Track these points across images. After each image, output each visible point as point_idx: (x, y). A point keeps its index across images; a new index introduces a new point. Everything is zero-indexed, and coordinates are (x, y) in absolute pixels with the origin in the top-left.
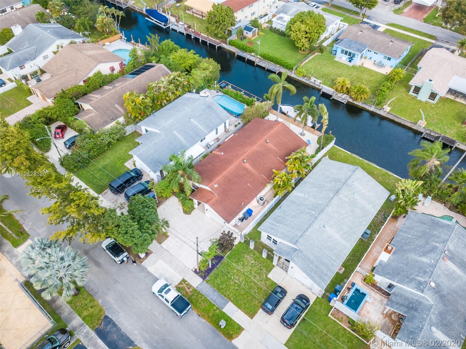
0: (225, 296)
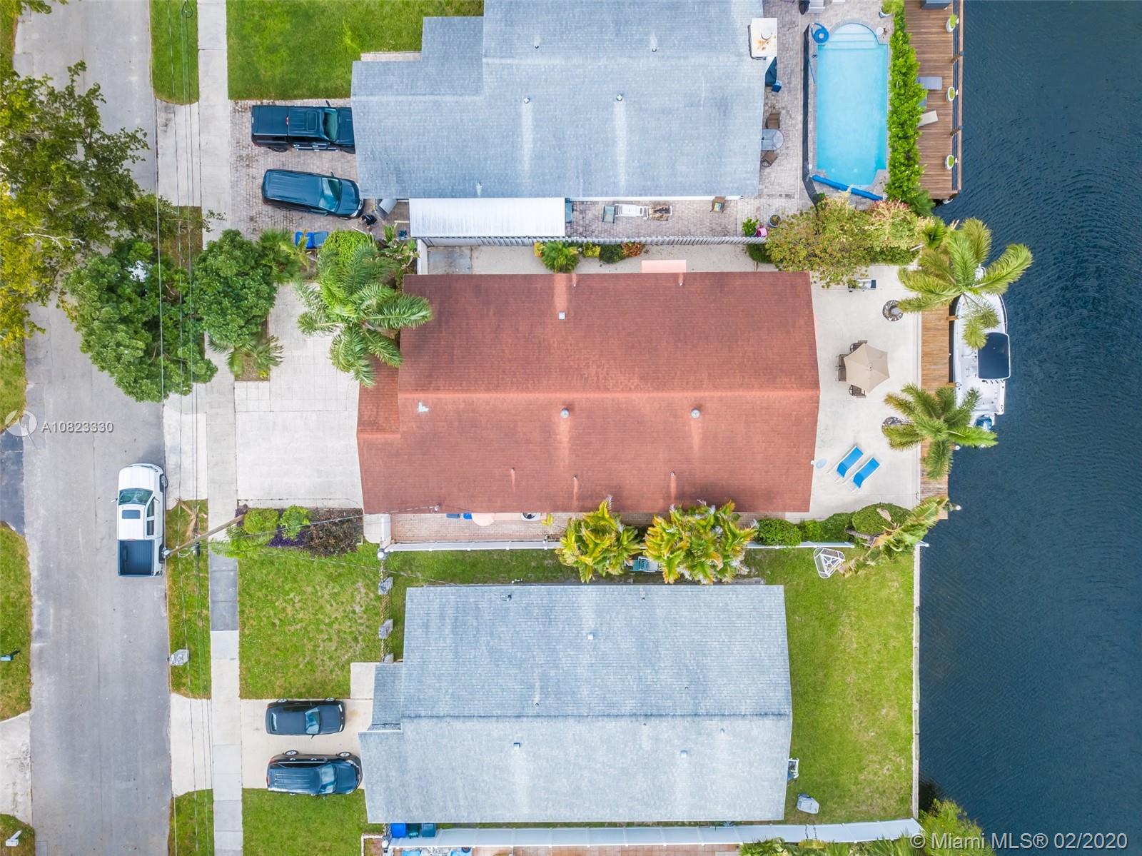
0: (242, 612)
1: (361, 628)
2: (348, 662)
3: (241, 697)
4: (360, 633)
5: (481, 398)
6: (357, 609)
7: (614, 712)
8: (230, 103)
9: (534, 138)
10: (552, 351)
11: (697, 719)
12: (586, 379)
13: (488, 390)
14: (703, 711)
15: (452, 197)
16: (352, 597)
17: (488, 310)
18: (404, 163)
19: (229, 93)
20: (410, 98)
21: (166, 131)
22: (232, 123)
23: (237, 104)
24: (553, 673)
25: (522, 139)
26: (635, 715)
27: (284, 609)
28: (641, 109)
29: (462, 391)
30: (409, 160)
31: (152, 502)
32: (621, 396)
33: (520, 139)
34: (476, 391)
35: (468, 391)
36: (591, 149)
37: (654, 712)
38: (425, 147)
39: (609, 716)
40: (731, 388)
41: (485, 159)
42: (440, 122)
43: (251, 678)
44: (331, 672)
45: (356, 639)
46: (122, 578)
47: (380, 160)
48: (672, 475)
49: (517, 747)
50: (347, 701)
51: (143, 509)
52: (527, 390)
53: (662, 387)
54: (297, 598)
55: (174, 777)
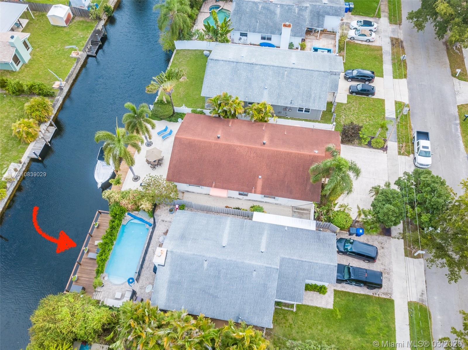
0: (384, 121)
1: (343, 111)
2: (347, 104)
3: (384, 100)
4: (343, 110)
5: (294, 151)
6: (344, 117)
7: (262, 66)
8: (393, 298)
9: (261, 240)
10: (265, 164)
11: (237, 61)
12: (255, 152)
13: (291, 153)
14: (234, 63)
15: (297, 228)
16: (345, 120)
17: (288, 184)
18: (317, 241)
19: (394, 303)
20: (312, 261)
21: (423, 291)
22: (392, 289)
23: (390, 297)
24: (280, 79)
25: (266, 240)
26: (256, 65)
27: (370, 120)
28: (216, 242)
29: (301, 154)
30: (314, 242)
31: (418, 151)
32: (243, 145)
33: (267, 240)
34: (296, 153)
35: (299, 154)
36: (239, 233)
37: (250, 65)
38: (307, 245)
39: (264, 65)
40: (205, 142)
41: (282, 237)
42: (300, 251)
43: (381, 104)
44: (353, 102)
45: (345, 109)
46: (427, 132)
47: (326, 244)
48: (230, 125)
49: (294, 63)
50: (349, 94)
51: (421, 149)
52: (277, 151)
53: (229, 146)
54: (365, 122)
55: (406, 83)
